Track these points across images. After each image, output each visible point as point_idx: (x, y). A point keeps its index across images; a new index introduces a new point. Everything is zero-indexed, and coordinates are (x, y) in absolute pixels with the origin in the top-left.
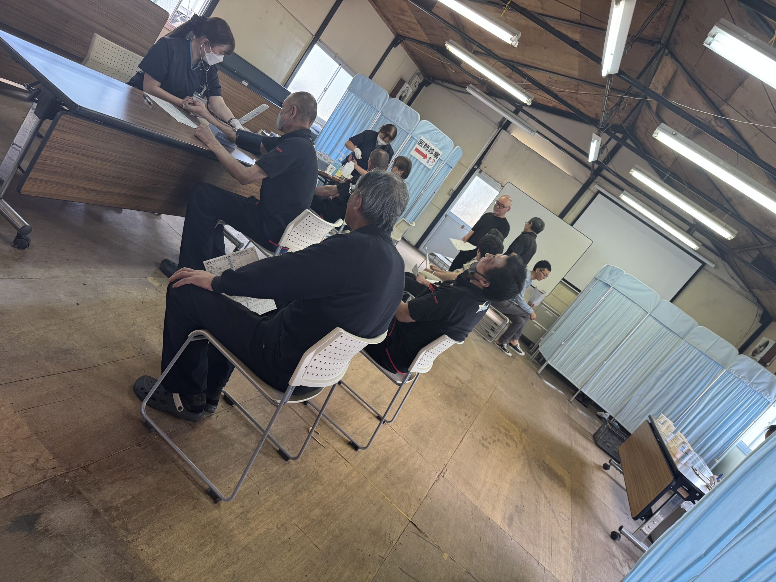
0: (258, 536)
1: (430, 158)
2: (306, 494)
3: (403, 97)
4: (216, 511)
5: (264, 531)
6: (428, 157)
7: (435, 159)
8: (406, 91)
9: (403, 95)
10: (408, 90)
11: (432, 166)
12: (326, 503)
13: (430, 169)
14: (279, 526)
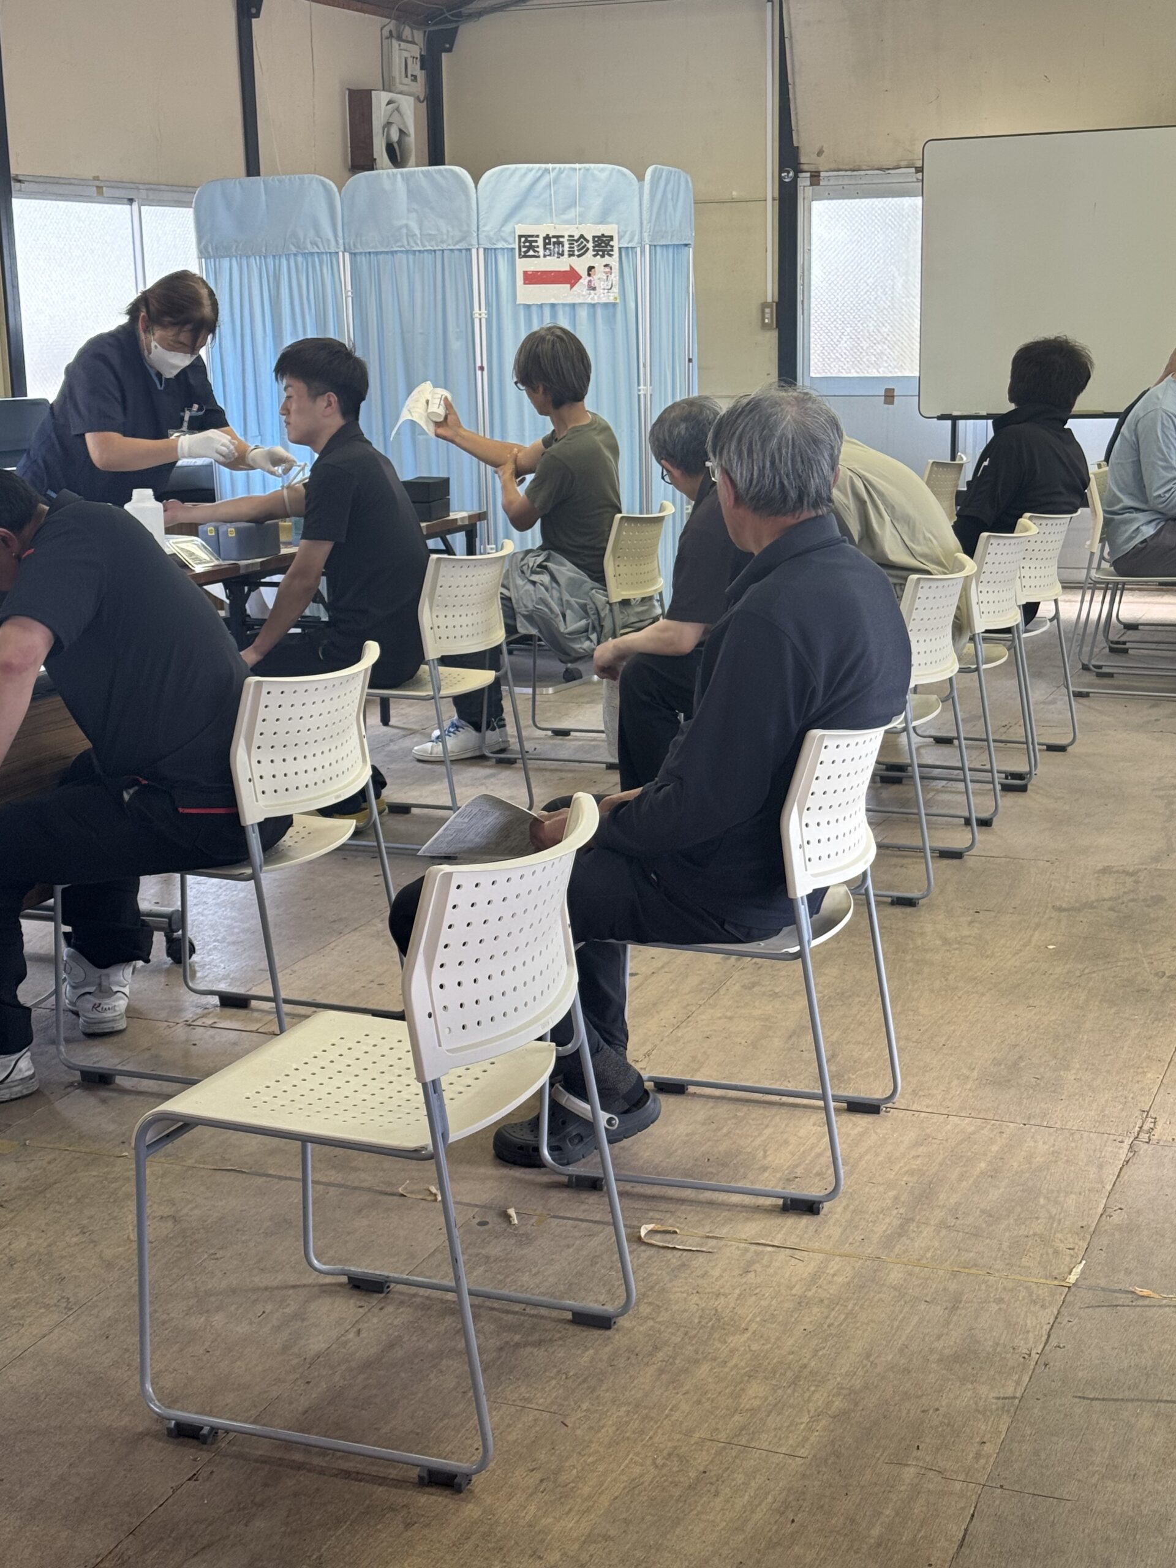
0: (610, 1505)
1: (591, 268)
2: (705, 1367)
3: (399, 142)
4: (470, 1506)
5: (624, 1488)
6: (583, 272)
7: (607, 258)
8: (395, 118)
9: (395, 136)
10: (397, 109)
11: (615, 290)
12: (776, 1359)
13: (614, 305)
14: (660, 1461)
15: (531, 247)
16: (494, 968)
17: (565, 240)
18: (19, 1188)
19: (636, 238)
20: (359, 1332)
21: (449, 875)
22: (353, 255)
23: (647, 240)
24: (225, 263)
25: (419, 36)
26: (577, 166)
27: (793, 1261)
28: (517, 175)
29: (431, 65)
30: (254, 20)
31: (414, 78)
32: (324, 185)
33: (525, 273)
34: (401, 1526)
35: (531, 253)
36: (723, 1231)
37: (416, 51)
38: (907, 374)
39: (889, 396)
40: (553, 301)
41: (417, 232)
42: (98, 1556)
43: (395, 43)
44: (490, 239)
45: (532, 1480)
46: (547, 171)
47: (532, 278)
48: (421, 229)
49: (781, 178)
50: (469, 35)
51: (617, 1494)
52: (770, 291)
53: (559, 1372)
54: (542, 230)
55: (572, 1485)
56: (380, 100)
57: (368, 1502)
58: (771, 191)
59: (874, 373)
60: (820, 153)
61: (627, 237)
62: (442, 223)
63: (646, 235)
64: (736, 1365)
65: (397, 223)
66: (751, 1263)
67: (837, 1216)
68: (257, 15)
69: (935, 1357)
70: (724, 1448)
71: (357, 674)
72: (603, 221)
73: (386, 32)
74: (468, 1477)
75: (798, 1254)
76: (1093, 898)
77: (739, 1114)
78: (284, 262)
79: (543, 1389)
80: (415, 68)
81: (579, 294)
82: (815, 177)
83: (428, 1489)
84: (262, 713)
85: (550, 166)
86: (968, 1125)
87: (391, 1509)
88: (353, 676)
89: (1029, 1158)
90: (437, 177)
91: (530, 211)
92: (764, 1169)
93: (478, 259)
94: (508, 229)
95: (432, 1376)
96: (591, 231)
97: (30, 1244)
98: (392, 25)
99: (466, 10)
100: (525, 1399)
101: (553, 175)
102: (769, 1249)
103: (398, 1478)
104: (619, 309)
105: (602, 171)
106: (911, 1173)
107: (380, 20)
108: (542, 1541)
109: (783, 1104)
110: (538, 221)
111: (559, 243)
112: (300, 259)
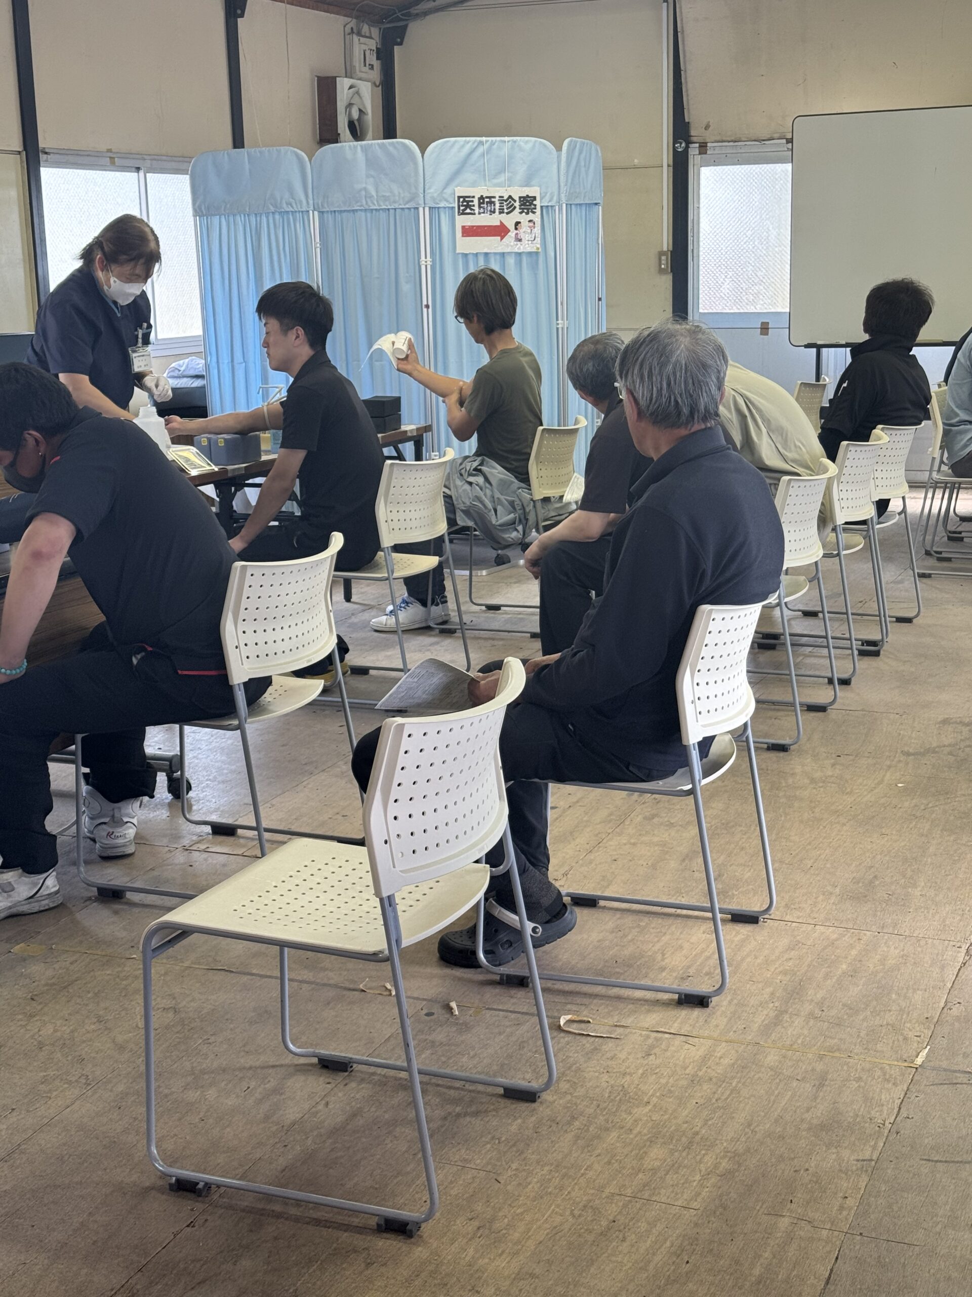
0: (536, 1249)
1: (517, 223)
2: (614, 1134)
3: (359, 120)
4: (420, 1249)
5: (547, 1234)
6: (510, 225)
7: (531, 216)
8: (356, 100)
9: (355, 115)
10: (358, 93)
11: (538, 240)
12: (673, 1128)
13: (537, 253)
14: (576, 1212)
15: (468, 206)
16: (439, 803)
17: (496, 200)
18: (46, 985)
19: (555, 198)
20: (327, 1104)
21: (402, 726)
22: (321, 213)
23: (564, 199)
24: (216, 220)
25: (375, 32)
26: (506, 139)
27: (687, 1046)
28: (457, 146)
29: (385, 56)
30: (239, 20)
31: (372, 67)
32: (297, 155)
33: (463, 227)
34: (363, 1265)
35: (468, 211)
36: (628, 1021)
37: (373, 44)
38: (779, 310)
39: (765, 329)
40: (486, 250)
41: (374, 193)
42: (112, 1290)
43: (356, 38)
44: (433, 199)
45: (470, 1228)
46: (481, 143)
47: (469, 232)
48: (377, 192)
49: (674, 149)
50: (416, 31)
51: (541, 1239)
52: (666, 242)
53: (493, 1138)
54: (477, 192)
55: (504, 1231)
56: (343, 84)
57: (335, 1245)
58: (666, 158)
59: (751, 309)
60: (707, 127)
61: (547, 197)
62: (395, 188)
63: (563, 196)
64: (640, 1133)
65: (358, 186)
66: (652, 1047)
67: (723, 1009)
68: (242, 16)
69: (805, 1126)
70: (630, 1201)
71: (325, 559)
72: (528, 184)
73: (348, 29)
74: (418, 1225)
75: (691, 1040)
76: (934, 745)
77: (643, 924)
78: (264, 219)
79: (479, 1152)
80: (372, 59)
81: (508, 244)
82: (703, 148)
83: (385, 1235)
84: (246, 592)
85: (484, 139)
86: (832, 933)
87: (355, 1251)
88: (322, 561)
89: (883, 961)
90: (391, 149)
91: (468, 176)
92: (663, 969)
93: (424, 215)
94: (448, 191)
95: (388, 1141)
96: (517, 192)
97: (55, 1031)
98: (353, 23)
99: (414, 11)
100: (465, 1160)
101: (486, 146)
102: (667, 1036)
103: (360, 1225)
104: (541, 259)
105: (527, 143)
106: (785, 973)
107: (342, 19)
108: (480, 1278)
109: (678, 916)
110: (474, 185)
111: (491, 203)
112: (277, 216)
